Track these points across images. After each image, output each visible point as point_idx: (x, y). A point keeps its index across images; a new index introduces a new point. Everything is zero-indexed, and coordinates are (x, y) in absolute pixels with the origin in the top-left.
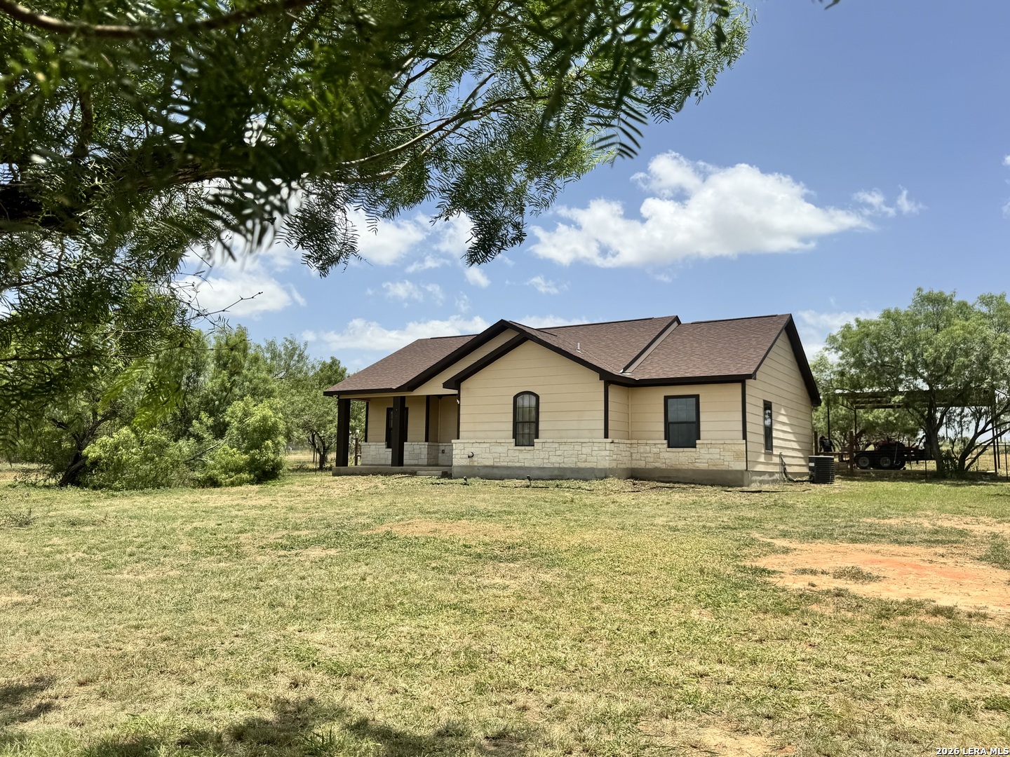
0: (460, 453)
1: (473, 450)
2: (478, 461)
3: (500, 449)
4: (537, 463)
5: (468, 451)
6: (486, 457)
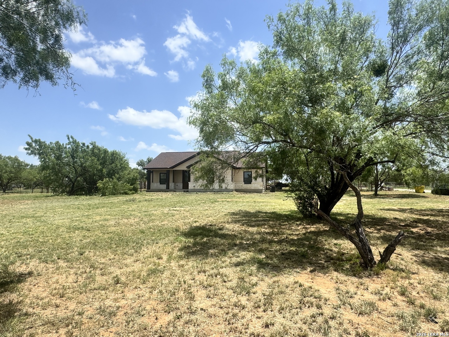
0: (191, 186)
1: (195, 185)
2: (196, 188)
6: (198, 186)
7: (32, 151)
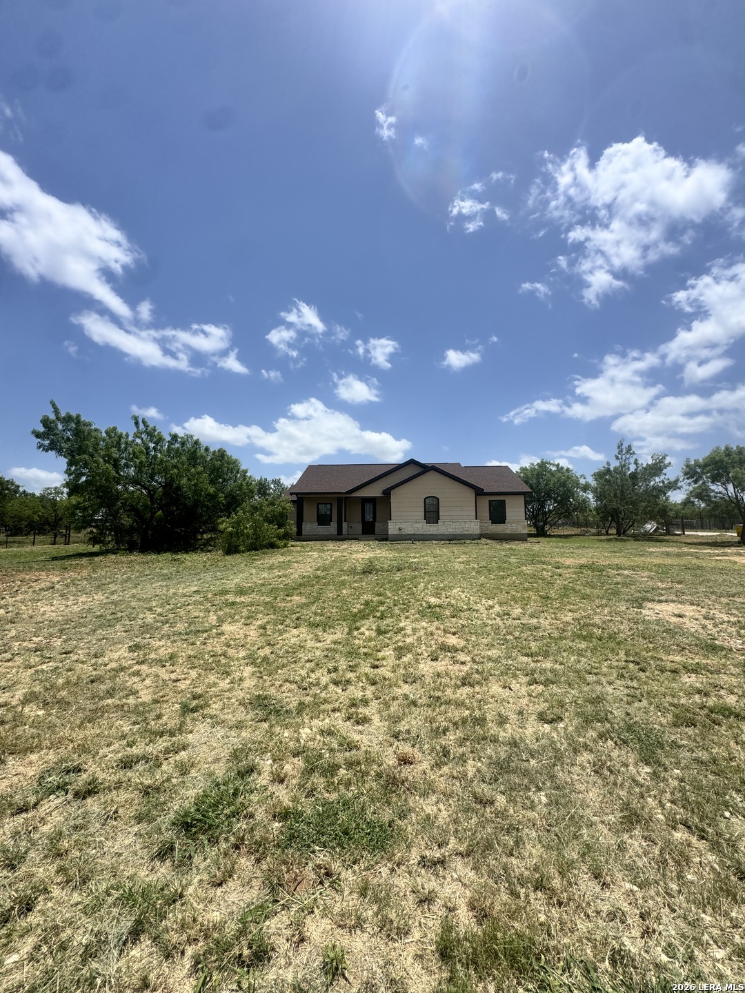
0: (393, 528)
1: (401, 526)
2: (404, 532)
3: (418, 525)
4: (441, 532)
5: (398, 527)
6: (409, 529)
7: (52, 442)
